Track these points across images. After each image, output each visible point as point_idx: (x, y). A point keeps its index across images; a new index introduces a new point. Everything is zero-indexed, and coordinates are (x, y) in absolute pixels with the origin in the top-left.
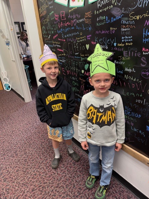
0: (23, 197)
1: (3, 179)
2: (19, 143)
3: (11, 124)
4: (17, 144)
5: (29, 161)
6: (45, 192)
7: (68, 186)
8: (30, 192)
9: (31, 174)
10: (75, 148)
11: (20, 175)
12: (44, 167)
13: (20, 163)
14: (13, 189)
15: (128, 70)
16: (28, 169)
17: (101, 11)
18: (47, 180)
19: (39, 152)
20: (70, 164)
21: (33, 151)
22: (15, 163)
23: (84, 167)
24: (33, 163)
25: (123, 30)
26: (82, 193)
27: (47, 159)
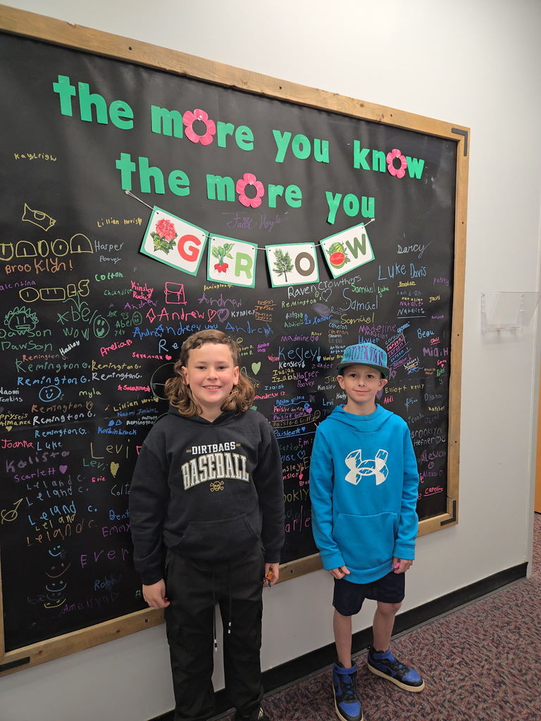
15: (341, 397)
17: (294, 304)
25: (332, 336)
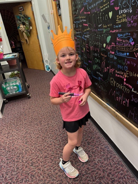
0: (36, 160)
1: (25, 141)
2: (45, 115)
3: (44, 98)
4: (44, 115)
5: (49, 131)
6: (55, 162)
7: (77, 163)
8: (43, 158)
9: (48, 143)
10: (94, 129)
11: (38, 141)
12: (60, 139)
13: (42, 131)
14: (31, 152)
16: (46, 138)
18: (60, 152)
19: (60, 125)
20: (84, 143)
21: (54, 123)
22: (37, 130)
23: (98, 149)
24: (52, 134)
26: (89, 174)
27: (64, 133)
